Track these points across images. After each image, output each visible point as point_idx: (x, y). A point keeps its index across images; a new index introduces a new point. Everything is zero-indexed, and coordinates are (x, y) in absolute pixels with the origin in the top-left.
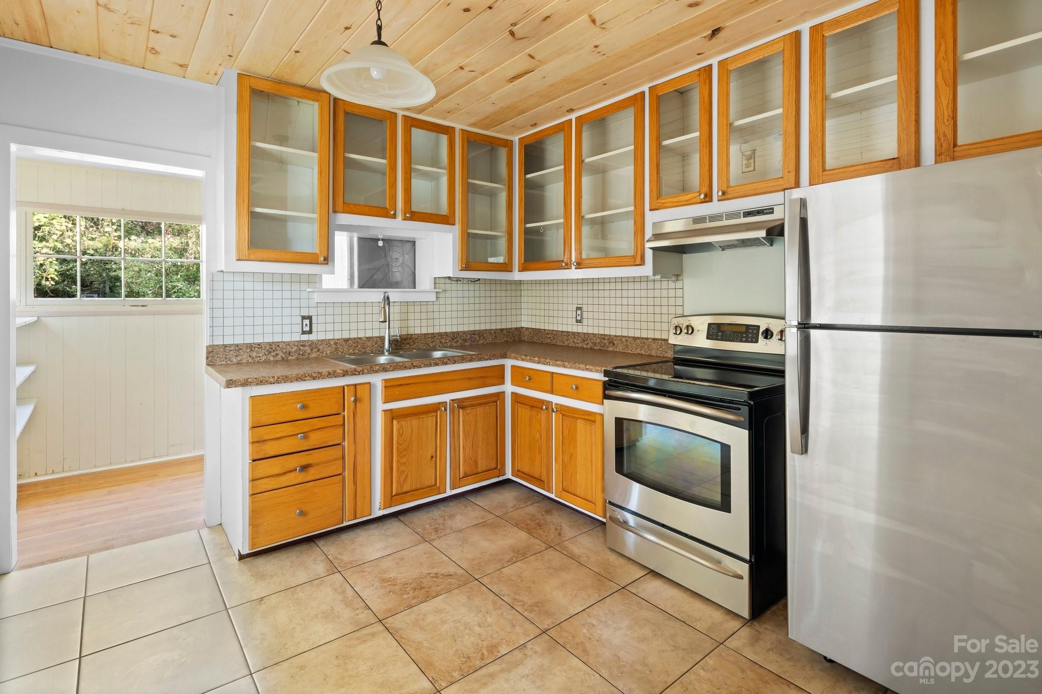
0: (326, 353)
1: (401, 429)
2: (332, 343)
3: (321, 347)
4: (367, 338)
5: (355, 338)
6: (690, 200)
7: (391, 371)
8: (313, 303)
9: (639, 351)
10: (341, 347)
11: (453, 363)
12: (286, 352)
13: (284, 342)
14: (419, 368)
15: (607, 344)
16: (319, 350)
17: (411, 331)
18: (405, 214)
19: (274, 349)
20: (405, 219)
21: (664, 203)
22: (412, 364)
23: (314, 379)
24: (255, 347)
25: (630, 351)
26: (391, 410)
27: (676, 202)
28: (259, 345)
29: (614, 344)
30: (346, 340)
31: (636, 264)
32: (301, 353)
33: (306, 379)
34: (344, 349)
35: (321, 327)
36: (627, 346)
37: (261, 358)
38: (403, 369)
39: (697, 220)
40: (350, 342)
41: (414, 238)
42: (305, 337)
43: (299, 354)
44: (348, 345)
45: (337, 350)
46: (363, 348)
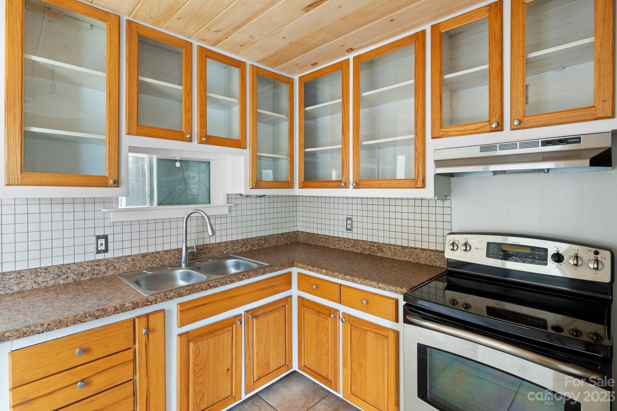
0: (123, 270)
1: (198, 350)
2: (129, 259)
3: (117, 265)
4: (166, 251)
5: (153, 253)
6: (478, 129)
7: (186, 295)
8: (108, 222)
9: (407, 259)
10: (139, 262)
12: (78, 273)
13: (76, 264)
14: (216, 287)
15: (376, 250)
16: (115, 267)
17: (207, 242)
18: (201, 138)
19: (64, 272)
20: (201, 142)
21: (448, 132)
22: (208, 285)
23: (97, 318)
24: (42, 272)
25: (398, 258)
26: (187, 333)
27: (462, 131)
28: (46, 269)
29: (383, 251)
30: (144, 256)
31: (417, 186)
32: (96, 272)
33: (86, 320)
34: (142, 264)
35: (118, 245)
36: (395, 254)
37: (49, 283)
38: (199, 292)
39: (484, 148)
40: (148, 257)
41: (209, 160)
42: (101, 256)
43: (94, 274)
44: (146, 260)
45: (135, 266)
46: (161, 261)
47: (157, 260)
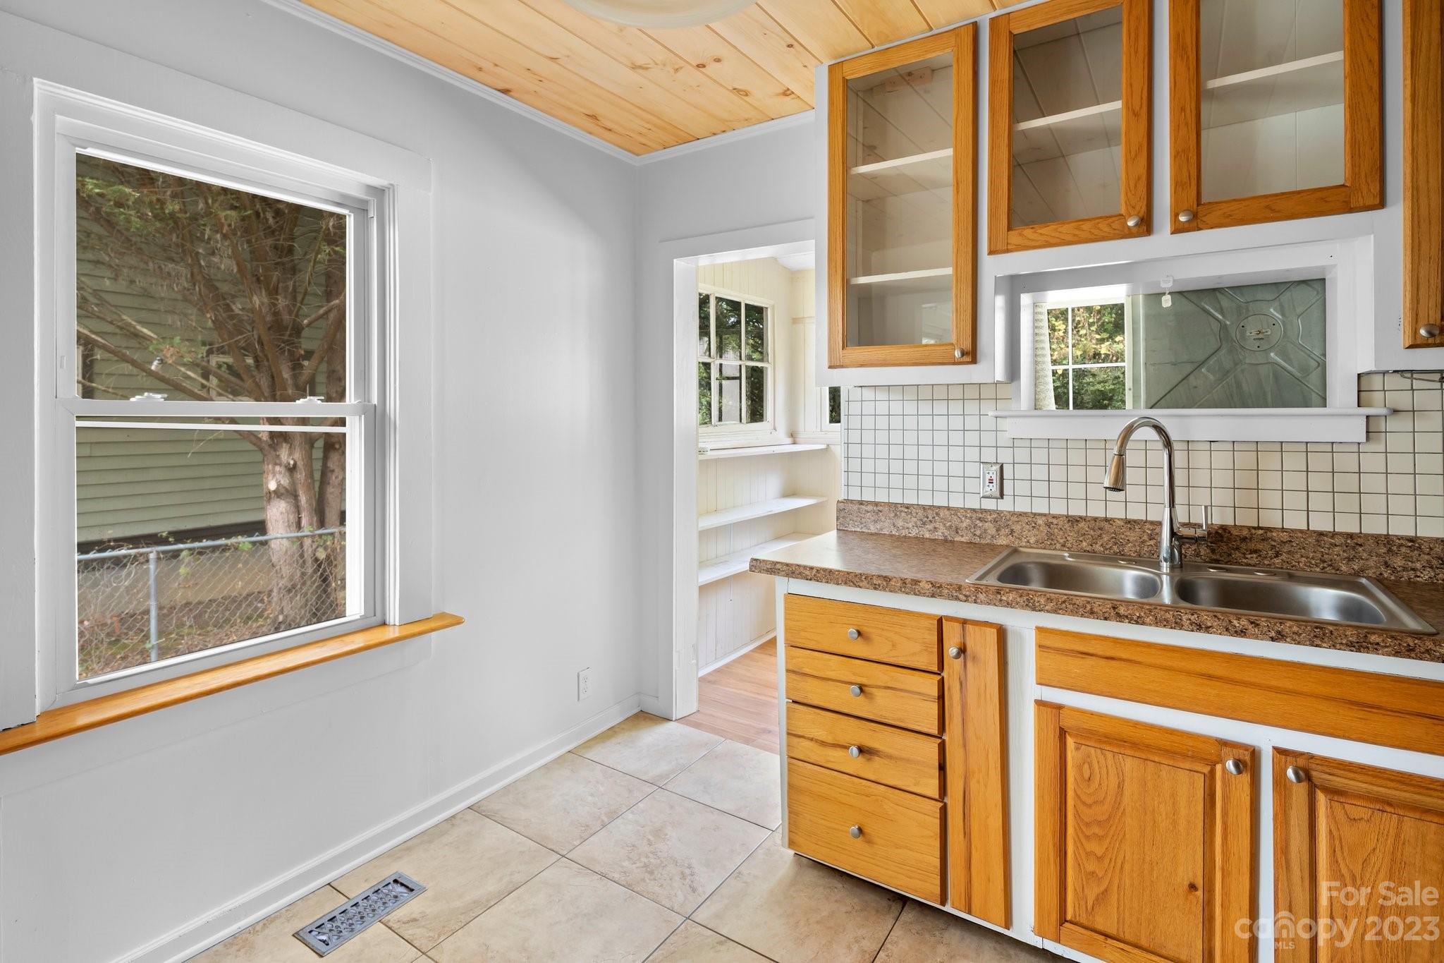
1: (1086, 766)
2: (1040, 521)
3: (1017, 528)
4: (1128, 522)
5: (1095, 519)
8: (1004, 439)
10: (1061, 533)
11: (1273, 639)
12: (951, 526)
13: (950, 509)
14: (1137, 623)
16: (1012, 532)
19: (930, 518)
20: (1178, 229)
22: (1114, 608)
23: (875, 589)
24: (901, 511)
26: (1059, 707)
28: (907, 508)
30: (1074, 520)
32: (978, 533)
33: (861, 584)
34: (1069, 538)
35: (1022, 488)
37: (910, 531)
40: (1082, 524)
42: (990, 505)
43: (975, 535)
44: (1078, 532)
45: (1052, 540)
46: (1116, 544)
47: (1106, 538)
